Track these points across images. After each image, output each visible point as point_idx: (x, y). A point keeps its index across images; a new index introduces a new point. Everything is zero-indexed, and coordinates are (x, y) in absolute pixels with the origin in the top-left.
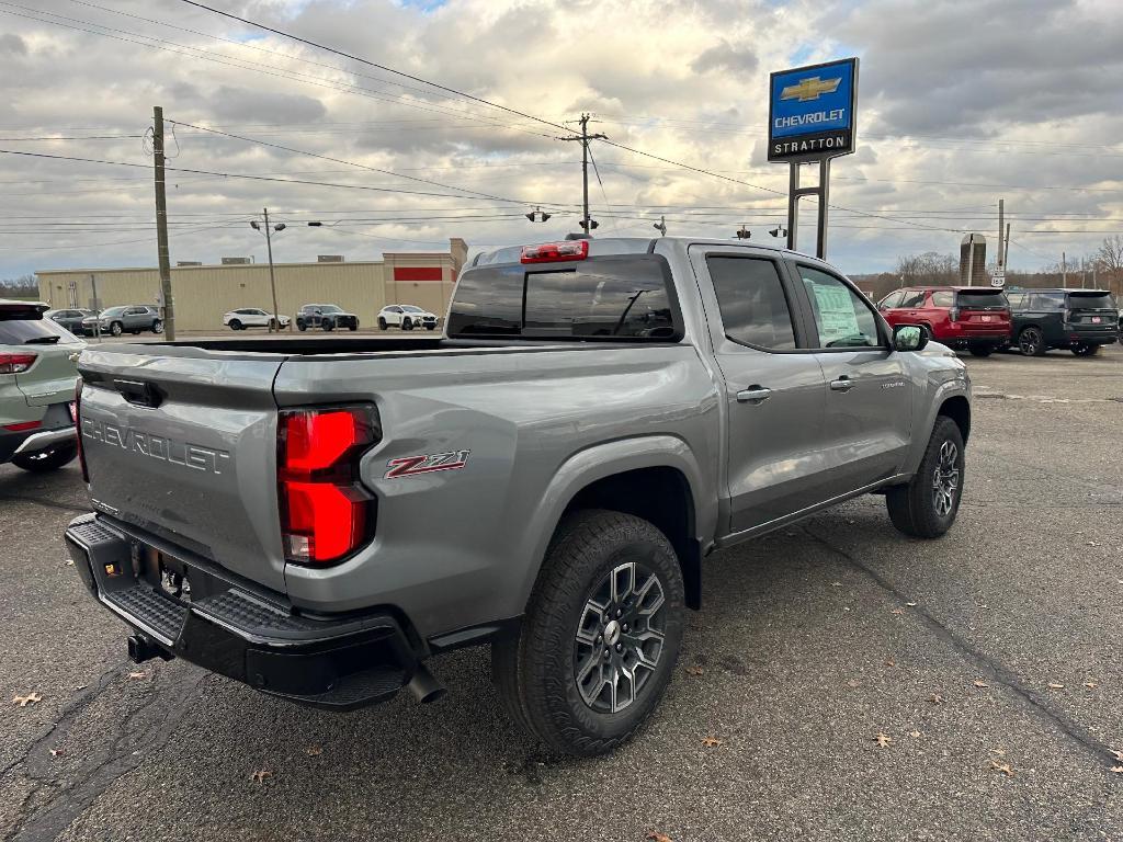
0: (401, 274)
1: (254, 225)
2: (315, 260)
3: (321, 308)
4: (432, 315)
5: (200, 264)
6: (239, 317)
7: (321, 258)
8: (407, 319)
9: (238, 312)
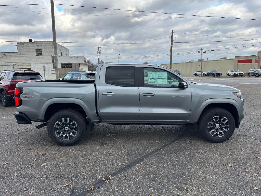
0: (239, 62)
1: (199, 52)
2: (220, 59)
3: (213, 71)
4: (243, 73)
5: (193, 61)
6: (197, 73)
7: (221, 58)
8: (235, 74)
9: (197, 72)
